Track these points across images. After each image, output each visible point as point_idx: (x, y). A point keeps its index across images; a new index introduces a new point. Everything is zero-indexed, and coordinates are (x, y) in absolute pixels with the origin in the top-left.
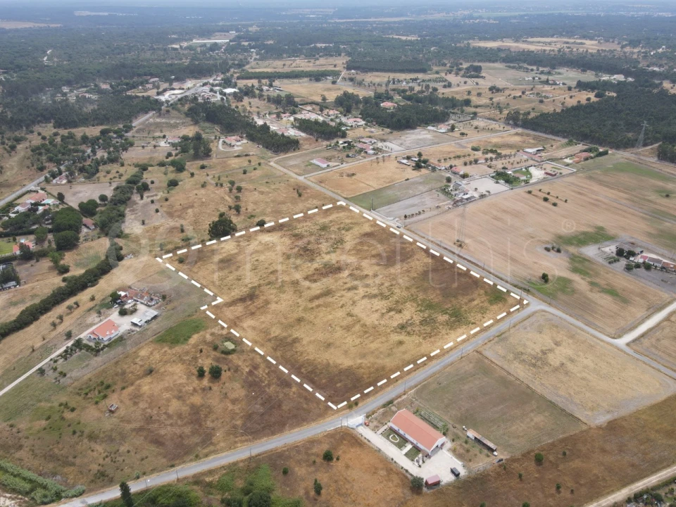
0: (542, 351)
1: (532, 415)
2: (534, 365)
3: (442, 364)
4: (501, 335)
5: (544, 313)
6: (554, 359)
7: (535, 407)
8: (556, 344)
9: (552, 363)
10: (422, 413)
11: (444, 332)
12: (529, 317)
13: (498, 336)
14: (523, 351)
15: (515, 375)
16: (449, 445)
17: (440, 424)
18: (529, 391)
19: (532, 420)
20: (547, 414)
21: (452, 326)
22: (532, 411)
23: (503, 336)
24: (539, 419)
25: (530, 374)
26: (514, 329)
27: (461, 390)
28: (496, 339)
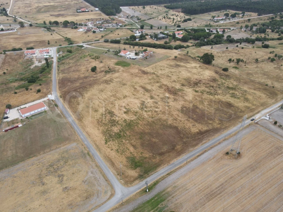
0: (63, 175)
1: (14, 151)
2: (51, 166)
3: (73, 124)
4: (89, 155)
5: (109, 193)
6: (51, 181)
7: (19, 154)
8: (66, 188)
9: (48, 177)
10: (43, 113)
11: (101, 128)
12: (107, 180)
13: (88, 154)
14: (67, 164)
15: (48, 153)
16: (21, 118)
17: (33, 117)
18: (32, 156)
19: (11, 150)
20: (10, 158)
21: (105, 132)
22: (16, 152)
23: (88, 157)
24: (9, 153)
25: (45, 161)
26: (94, 165)
27: (49, 127)
28: (86, 152)
